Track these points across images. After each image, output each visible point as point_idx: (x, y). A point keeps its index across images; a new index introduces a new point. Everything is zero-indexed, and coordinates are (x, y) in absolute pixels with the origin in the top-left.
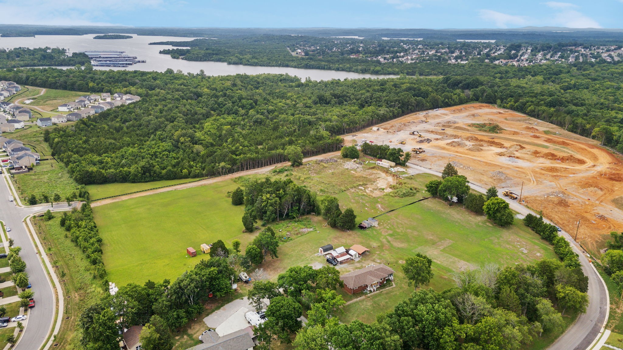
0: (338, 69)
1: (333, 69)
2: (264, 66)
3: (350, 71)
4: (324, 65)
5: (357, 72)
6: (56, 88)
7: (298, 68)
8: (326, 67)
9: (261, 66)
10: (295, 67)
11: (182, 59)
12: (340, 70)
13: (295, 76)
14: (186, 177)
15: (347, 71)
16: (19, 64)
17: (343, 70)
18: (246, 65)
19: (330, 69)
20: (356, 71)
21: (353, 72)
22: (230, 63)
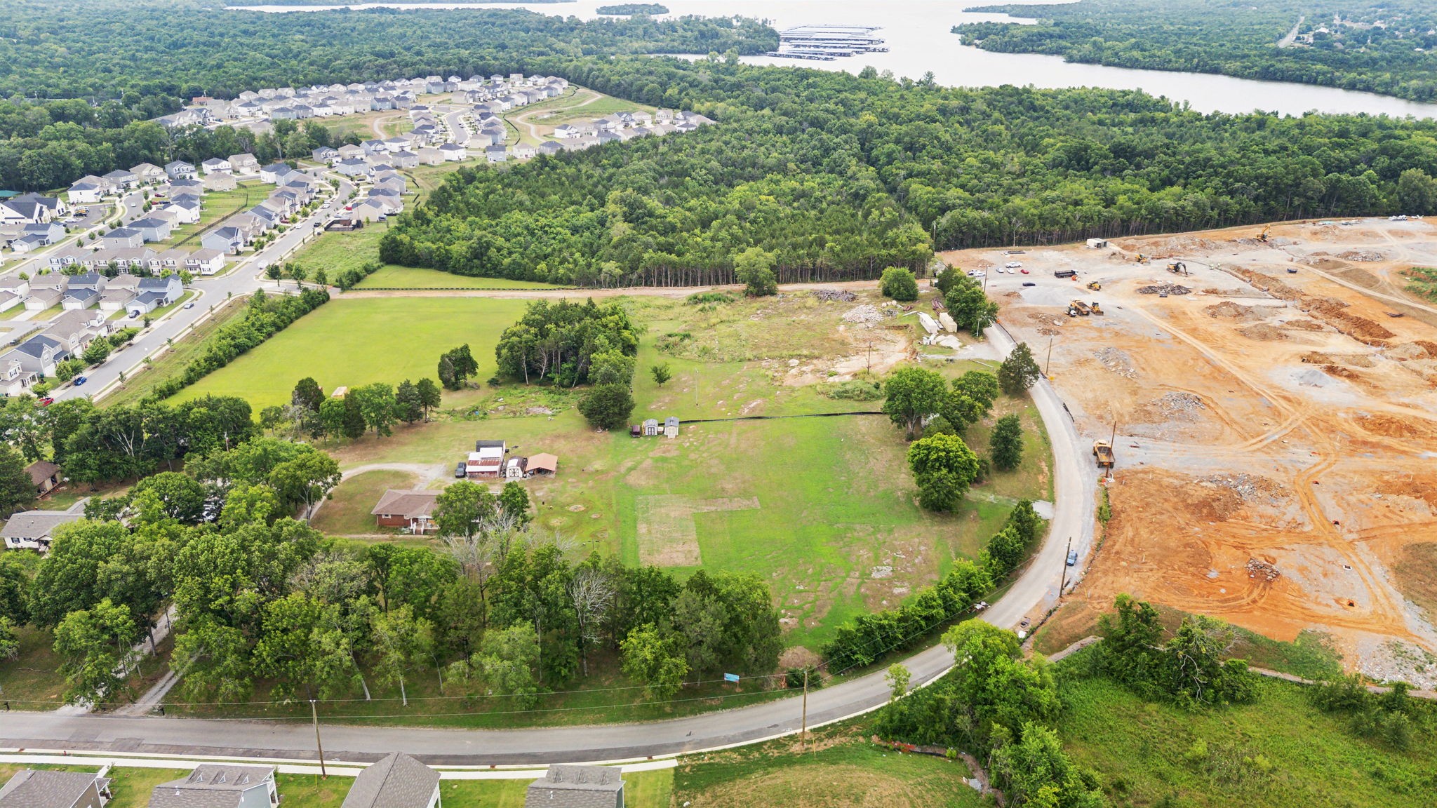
0: (1352, 87)
1: (1340, 86)
2: (1153, 69)
3: (1385, 94)
4: (1318, 73)
5: (1404, 97)
6: (617, 96)
7: (1242, 77)
8: (1320, 78)
9: (1144, 68)
10: (1235, 74)
11: (977, 46)
12: (1359, 90)
13: (1163, 97)
14: (542, 279)
15: (1377, 93)
16: (645, 48)
17: (1368, 88)
18: (1108, 64)
19: (1331, 83)
20: (1403, 95)
21: (1395, 95)
22: (1071, 60)
